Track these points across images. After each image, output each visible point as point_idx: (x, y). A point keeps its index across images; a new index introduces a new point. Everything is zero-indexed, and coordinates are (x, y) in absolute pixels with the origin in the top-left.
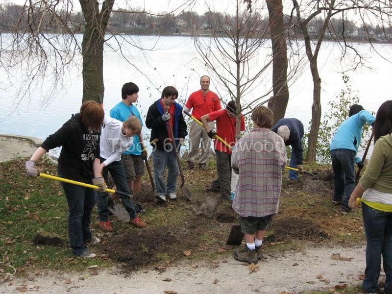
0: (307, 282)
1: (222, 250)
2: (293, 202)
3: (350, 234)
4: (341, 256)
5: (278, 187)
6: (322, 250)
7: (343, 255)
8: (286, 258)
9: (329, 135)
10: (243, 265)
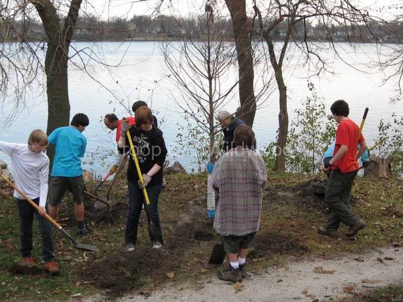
0: (294, 299)
1: (205, 270)
2: (269, 216)
3: (329, 246)
4: (324, 269)
5: (258, 205)
6: (304, 264)
7: (325, 268)
8: (270, 274)
9: (297, 143)
10: (228, 284)
